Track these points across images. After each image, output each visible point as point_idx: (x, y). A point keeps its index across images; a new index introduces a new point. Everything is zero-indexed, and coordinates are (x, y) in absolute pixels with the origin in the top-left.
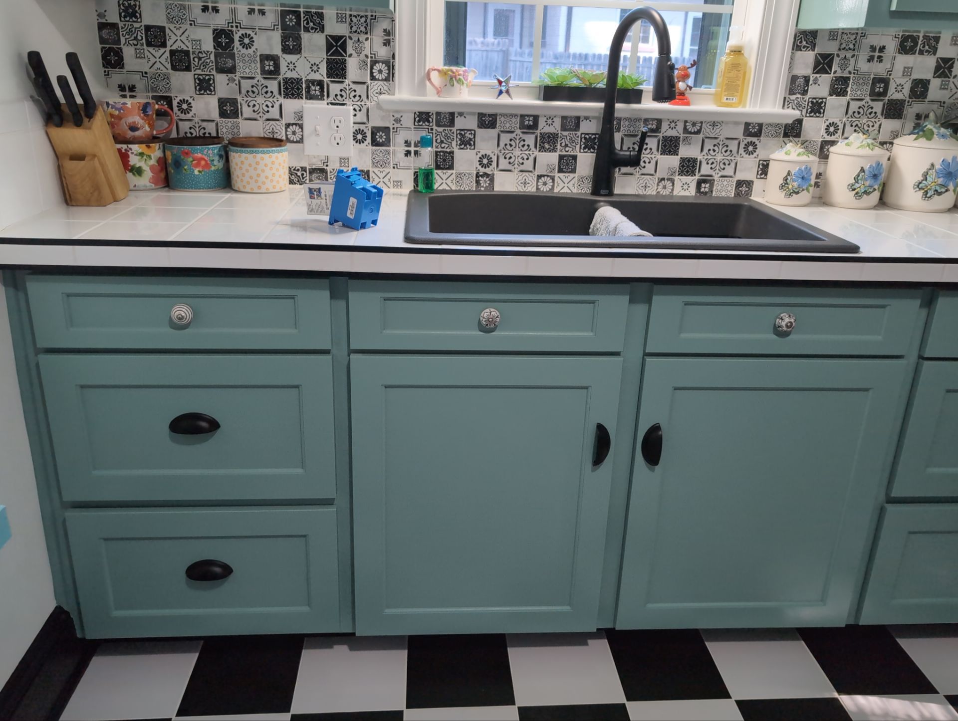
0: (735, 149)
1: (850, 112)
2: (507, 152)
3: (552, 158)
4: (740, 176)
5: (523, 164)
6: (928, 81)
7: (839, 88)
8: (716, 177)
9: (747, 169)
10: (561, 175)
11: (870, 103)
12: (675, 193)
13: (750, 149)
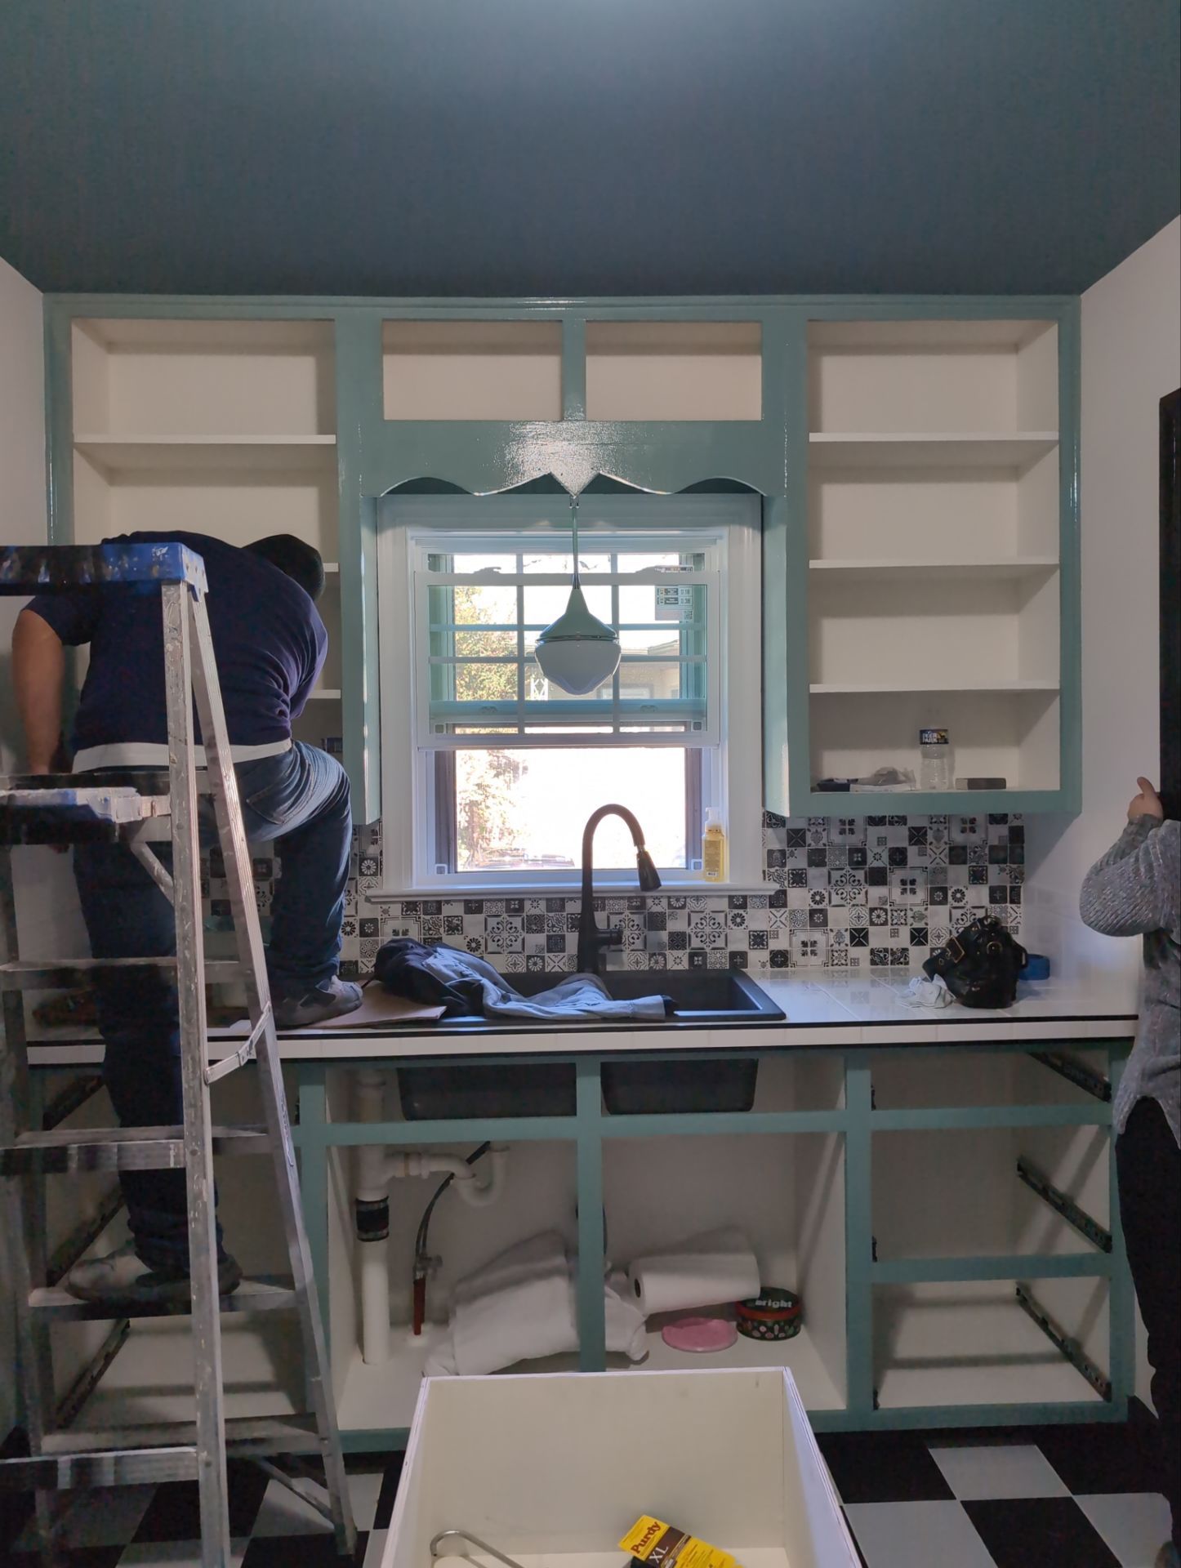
0: (722, 921)
1: (833, 881)
2: (495, 935)
3: (540, 939)
4: (732, 947)
5: (511, 945)
6: (906, 849)
7: (817, 858)
8: (708, 950)
9: (739, 940)
10: (551, 955)
11: (851, 871)
12: (668, 967)
13: (739, 921)
